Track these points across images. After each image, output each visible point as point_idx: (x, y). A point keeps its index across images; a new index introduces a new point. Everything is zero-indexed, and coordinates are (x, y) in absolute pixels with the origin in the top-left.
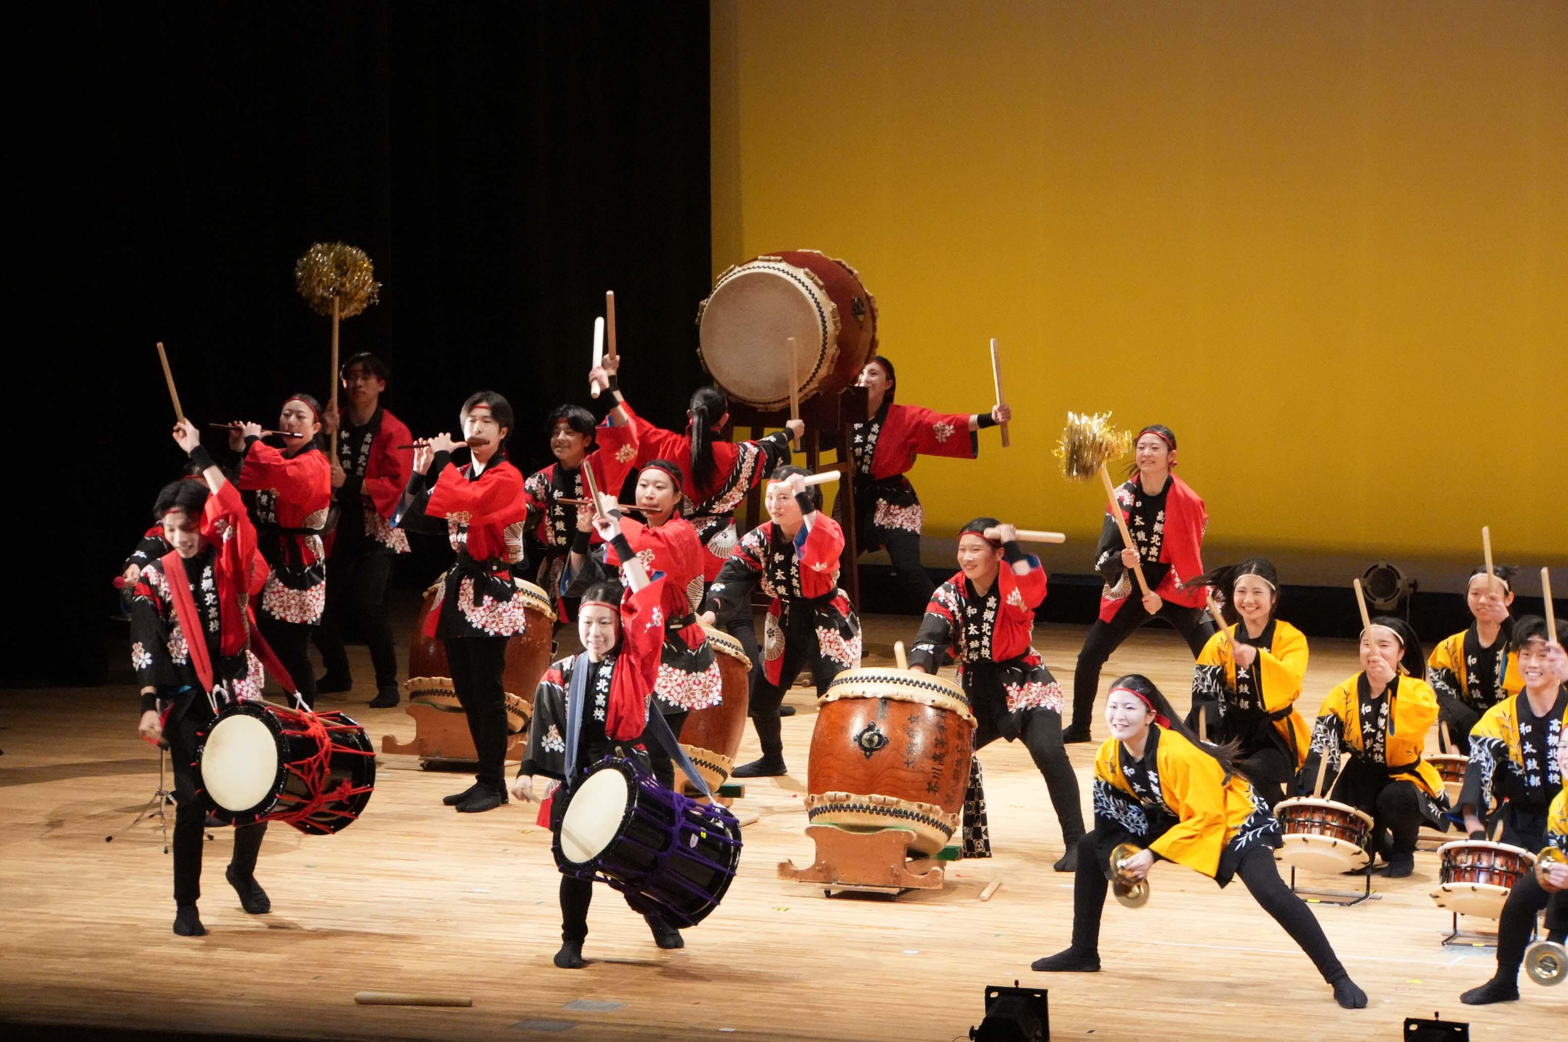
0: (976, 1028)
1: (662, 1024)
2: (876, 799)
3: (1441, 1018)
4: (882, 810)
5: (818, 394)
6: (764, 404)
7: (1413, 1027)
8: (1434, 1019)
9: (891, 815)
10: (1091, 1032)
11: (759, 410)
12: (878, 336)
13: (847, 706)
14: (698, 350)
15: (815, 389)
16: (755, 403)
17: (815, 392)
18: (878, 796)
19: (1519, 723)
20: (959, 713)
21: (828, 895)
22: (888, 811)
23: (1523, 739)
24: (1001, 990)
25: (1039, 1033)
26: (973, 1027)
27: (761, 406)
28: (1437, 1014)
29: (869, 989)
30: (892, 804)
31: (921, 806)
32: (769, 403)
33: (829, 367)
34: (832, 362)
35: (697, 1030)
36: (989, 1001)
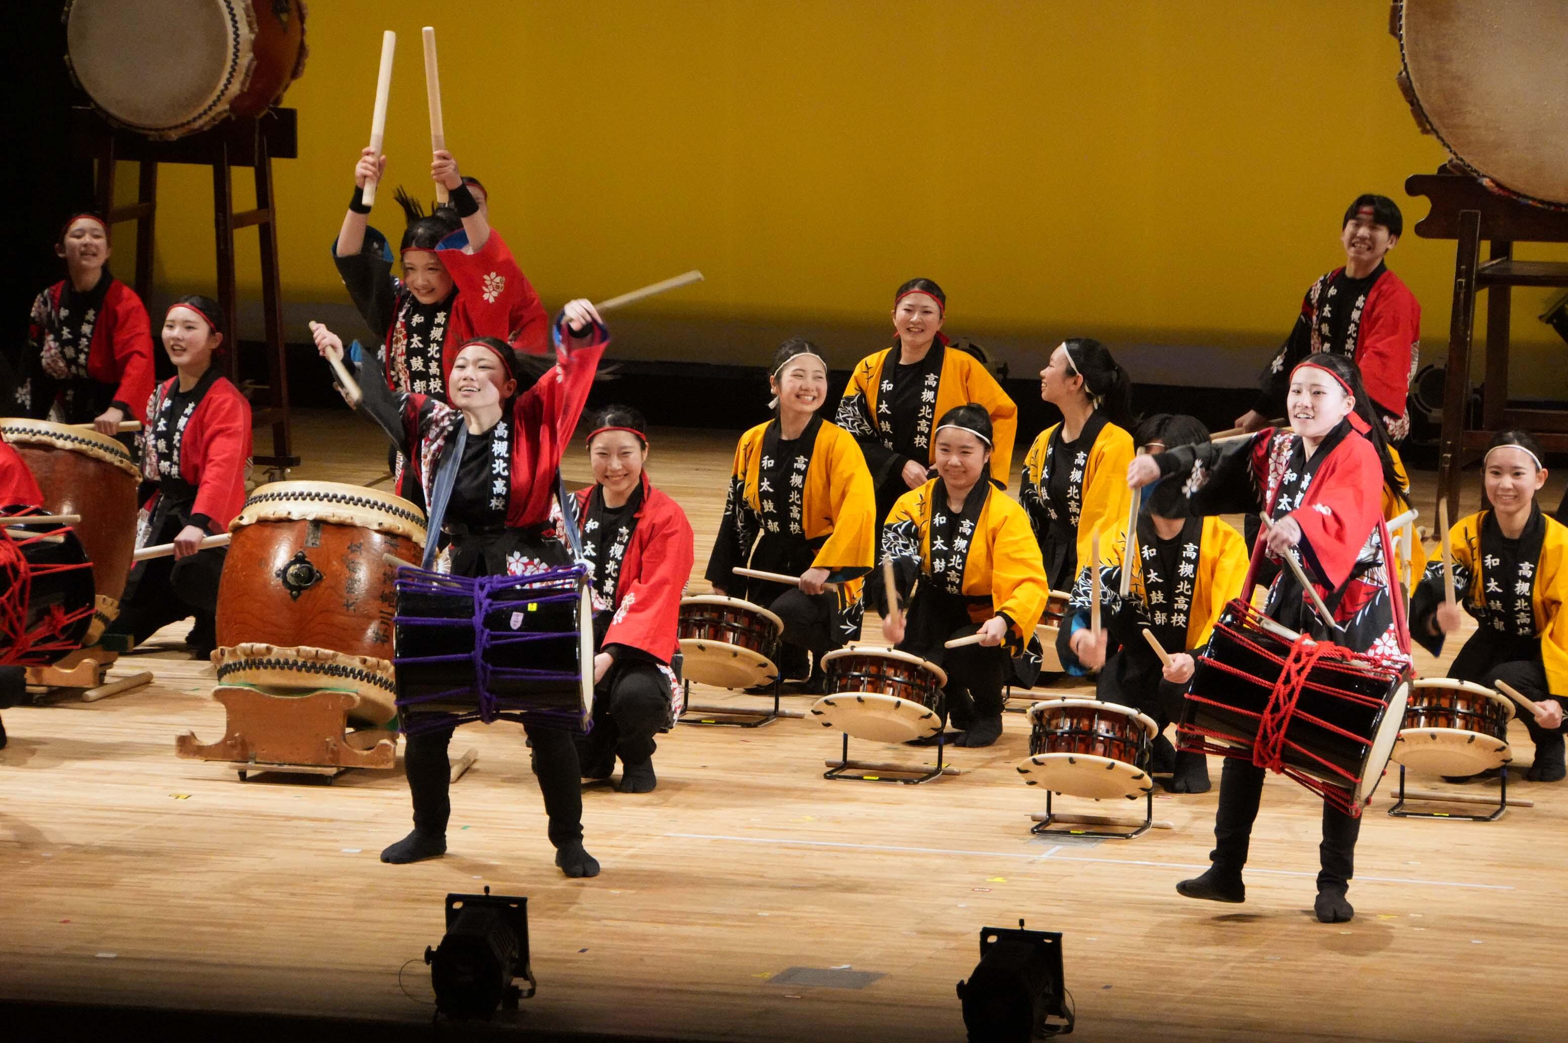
0: (434, 949)
1: (17, 950)
2: (305, 651)
3: (1028, 927)
4: (313, 666)
5: (229, 118)
6: (157, 130)
7: (992, 939)
8: (1019, 928)
9: (326, 673)
10: (583, 951)
11: (151, 139)
12: (309, 40)
13: (267, 532)
14: (66, 57)
15: (225, 111)
16: (144, 129)
17: (225, 115)
18: (308, 648)
19: (1141, 546)
20: (414, 539)
21: (243, 777)
22: (322, 667)
23: (1146, 566)
24: (467, 900)
25: (516, 954)
26: (429, 948)
27: (153, 133)
28: (1022, 922)
29: (294, 899)
30: (327, 658)
31: (364, 662)
32: (163, 129)
33: (243, 84)
34: (247, 75)
35: (65, 957)
36: (451, 914)
